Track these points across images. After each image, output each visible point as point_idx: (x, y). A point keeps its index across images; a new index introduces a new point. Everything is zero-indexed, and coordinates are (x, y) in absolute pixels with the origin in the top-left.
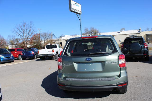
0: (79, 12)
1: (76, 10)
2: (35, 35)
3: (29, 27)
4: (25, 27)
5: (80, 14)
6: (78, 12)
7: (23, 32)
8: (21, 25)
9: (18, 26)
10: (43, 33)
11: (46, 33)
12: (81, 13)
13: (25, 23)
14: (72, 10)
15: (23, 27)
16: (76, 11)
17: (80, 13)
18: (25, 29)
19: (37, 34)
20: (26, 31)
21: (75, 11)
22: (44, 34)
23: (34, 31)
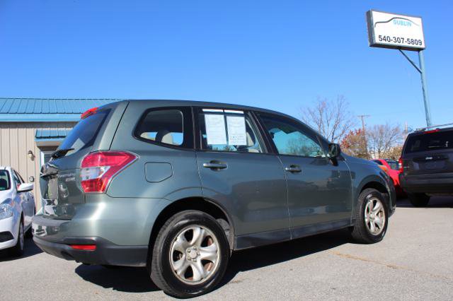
0: (411, 45)
1: (397, 39)
2: (352, 133)
3: (336, 113)
4: (324, 114)
5: (419, 50)
6: (406, 44)
7: (320, 127)
8: (313, 110)
9: (305, 113)
10: (375, 128)
11: (382, 126)
12: (423, 46)
13: (323, 104)
14: (377, 41)
15: (317, 113)
16: (397, 44)
17: (419, 46)
18: (324, 119)
19: (356, 130)
20: (326, 124)
21: (392, 43)
22: (377, 130)
23: (350, 123)
